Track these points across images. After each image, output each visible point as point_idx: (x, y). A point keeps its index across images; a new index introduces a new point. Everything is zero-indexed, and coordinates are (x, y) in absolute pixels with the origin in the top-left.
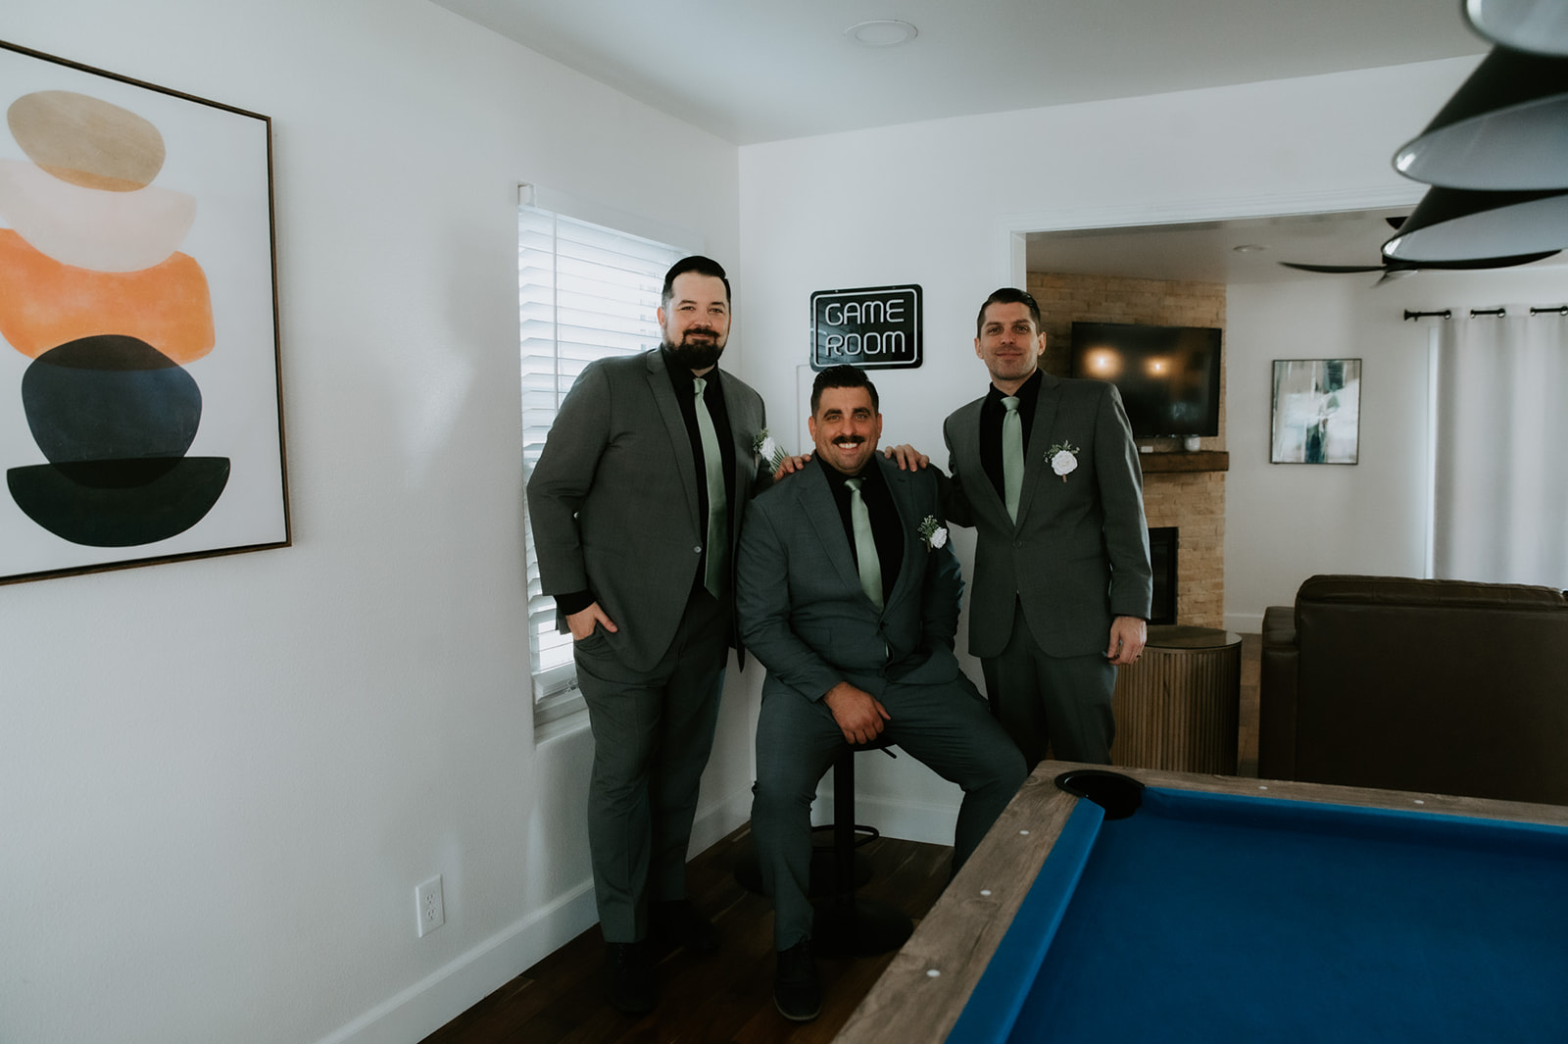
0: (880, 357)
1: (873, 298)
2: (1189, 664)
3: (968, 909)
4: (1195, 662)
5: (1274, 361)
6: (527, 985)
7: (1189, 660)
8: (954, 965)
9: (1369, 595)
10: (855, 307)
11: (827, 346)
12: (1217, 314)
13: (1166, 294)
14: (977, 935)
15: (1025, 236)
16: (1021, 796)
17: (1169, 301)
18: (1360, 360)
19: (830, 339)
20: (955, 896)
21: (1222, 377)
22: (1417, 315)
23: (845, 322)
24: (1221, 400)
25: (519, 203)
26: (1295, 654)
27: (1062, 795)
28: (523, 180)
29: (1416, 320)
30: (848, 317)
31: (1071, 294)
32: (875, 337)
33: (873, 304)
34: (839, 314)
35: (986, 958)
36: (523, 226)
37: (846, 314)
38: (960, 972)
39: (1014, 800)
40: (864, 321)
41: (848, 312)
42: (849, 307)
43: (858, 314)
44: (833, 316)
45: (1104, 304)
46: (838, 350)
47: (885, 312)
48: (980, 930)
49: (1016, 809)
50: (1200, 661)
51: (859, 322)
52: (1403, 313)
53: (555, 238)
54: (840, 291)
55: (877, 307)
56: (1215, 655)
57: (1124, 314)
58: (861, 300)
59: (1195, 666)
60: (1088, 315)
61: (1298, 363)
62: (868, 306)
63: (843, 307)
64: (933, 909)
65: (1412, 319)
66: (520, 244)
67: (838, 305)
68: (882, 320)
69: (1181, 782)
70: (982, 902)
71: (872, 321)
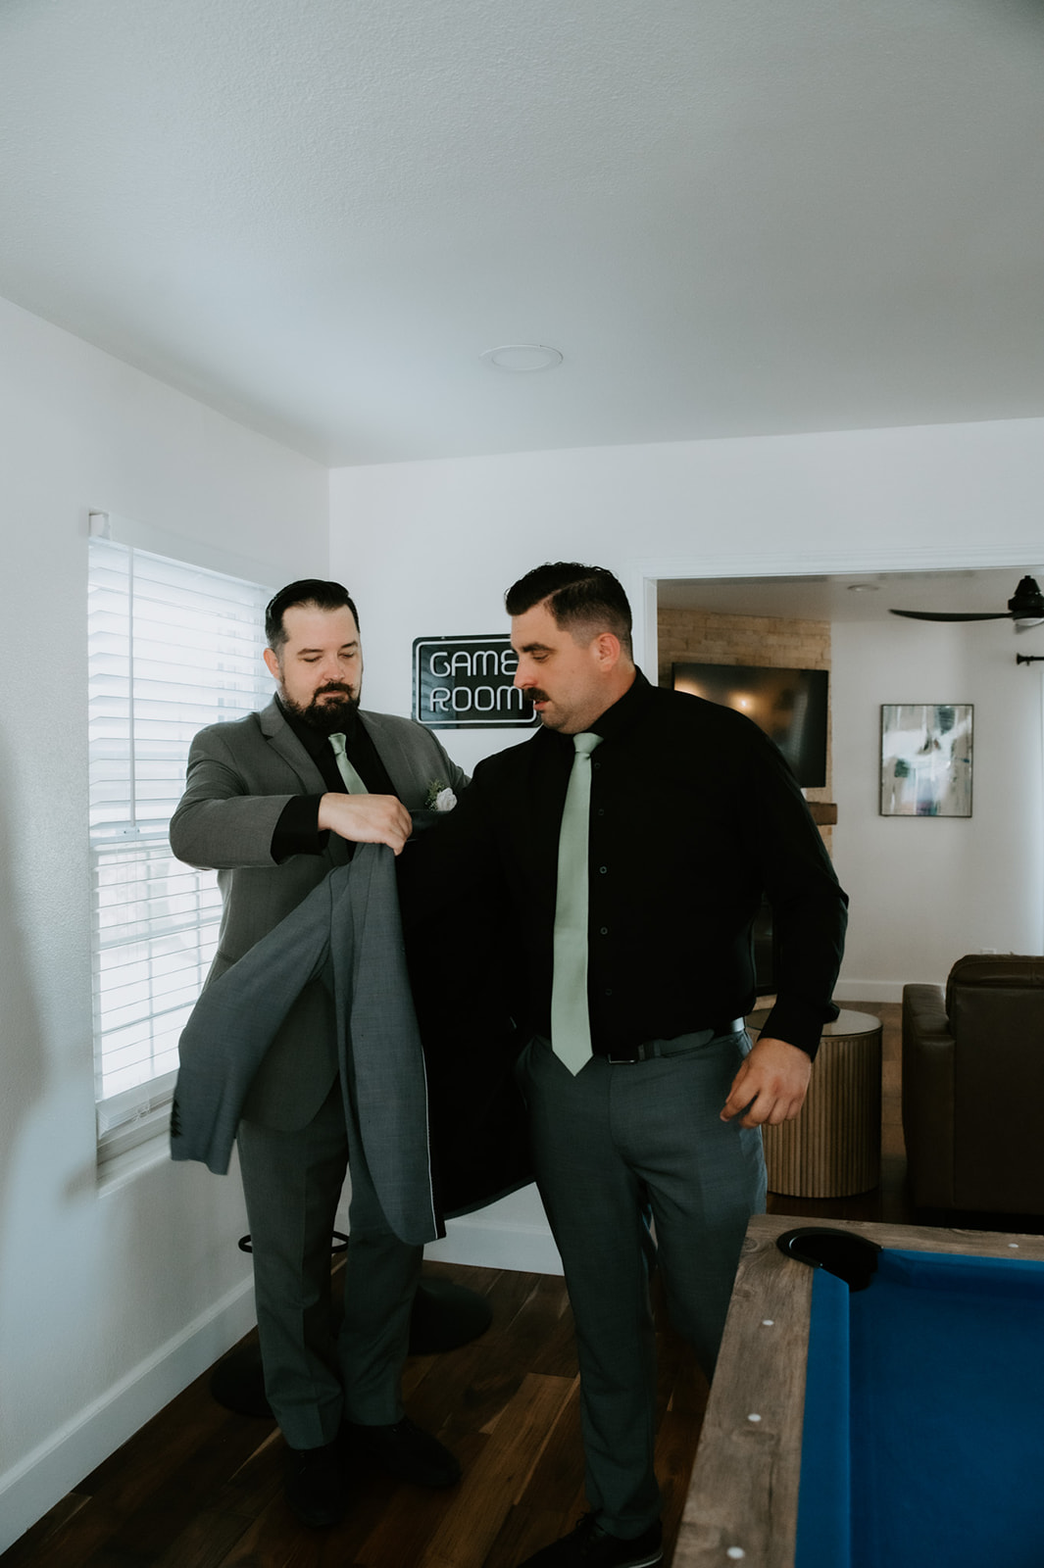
0: (493, 714)
1: (485, 647)
2: (830, 1054)
3: (741, 1446)
4: (835, 1052)
5: (882, 706)
6: (84, 1503)
7: (830, 1049)
8: (756, 1538)
9: (1026, 977)
10: (465, 656)
11: (432, 700)
12: (822, 655)
13: (769, 632)
14: (767, 1485)
15: (656, 583)
16: (746, 1267)
17: (772, 640)
18: (972, 705)
19: (435, 693)
20: (720, 1425)
21: (829, 722)
22: (1029, 659)
23: (453, 674)
24: (828, 747)
25: (89, 534)
26: (950, 1043)
27: (792, 1265)
28: (96, 508)
29: (1028, 664)
30: (457, 668)
31: (669, 631)
32: (489, 691)
33: (485, 654)
34: (446, 664)
35: (790, 1521)
36: (95, 561)
37: (454, 665)
38: (767, 1548)
39: (739, 1274)
40: (475, 673)
41: (457, 662)
42: (458, 657)
43: (468, 665)
44: (439, 664)
45: (704, 642)
46: (444, 706)
47: (500, 664)
48: (768, 1479)
49: (746, 1287)
50: (841, 1048)
51: (469, 674)
52: (1015, 658)
53: (132, 577)
54: (447, 638)
55: (490, 658)
56: (856, 1043)
57: (725, 654)
58: (471, 649)
59: (835, 1056)
60: (686, 654)
61: (908, 707)
62: (480, 657)
63: (450, 655)
64: (701, 1448)
65: (1024, 663)
66: (90, 582)
67: (445, 654)
68: (496, 673)
69: (920, 1241)
70: (753, 1431)
71: (485, 673)
